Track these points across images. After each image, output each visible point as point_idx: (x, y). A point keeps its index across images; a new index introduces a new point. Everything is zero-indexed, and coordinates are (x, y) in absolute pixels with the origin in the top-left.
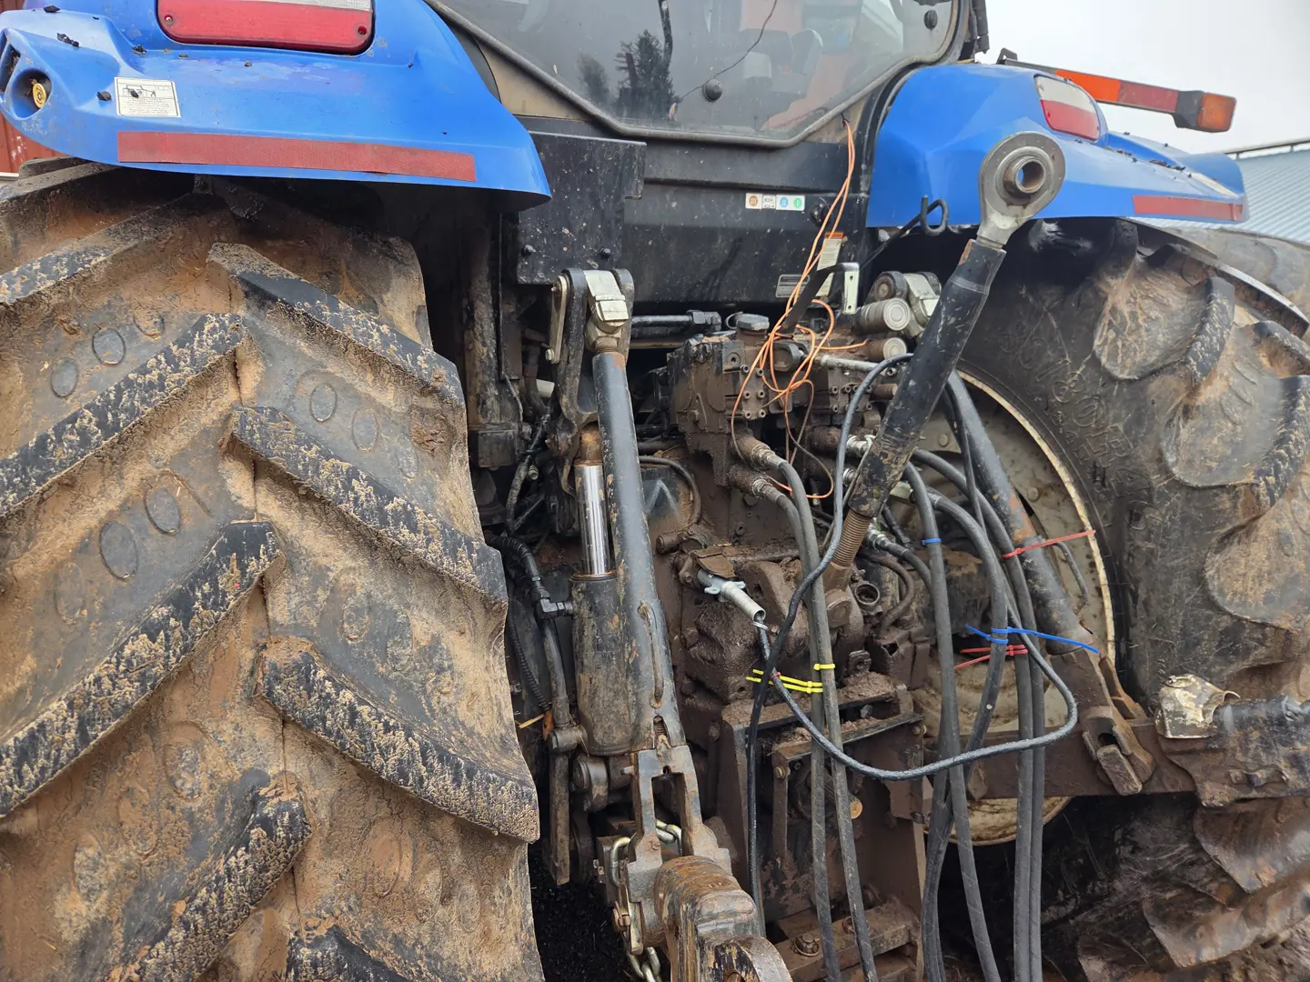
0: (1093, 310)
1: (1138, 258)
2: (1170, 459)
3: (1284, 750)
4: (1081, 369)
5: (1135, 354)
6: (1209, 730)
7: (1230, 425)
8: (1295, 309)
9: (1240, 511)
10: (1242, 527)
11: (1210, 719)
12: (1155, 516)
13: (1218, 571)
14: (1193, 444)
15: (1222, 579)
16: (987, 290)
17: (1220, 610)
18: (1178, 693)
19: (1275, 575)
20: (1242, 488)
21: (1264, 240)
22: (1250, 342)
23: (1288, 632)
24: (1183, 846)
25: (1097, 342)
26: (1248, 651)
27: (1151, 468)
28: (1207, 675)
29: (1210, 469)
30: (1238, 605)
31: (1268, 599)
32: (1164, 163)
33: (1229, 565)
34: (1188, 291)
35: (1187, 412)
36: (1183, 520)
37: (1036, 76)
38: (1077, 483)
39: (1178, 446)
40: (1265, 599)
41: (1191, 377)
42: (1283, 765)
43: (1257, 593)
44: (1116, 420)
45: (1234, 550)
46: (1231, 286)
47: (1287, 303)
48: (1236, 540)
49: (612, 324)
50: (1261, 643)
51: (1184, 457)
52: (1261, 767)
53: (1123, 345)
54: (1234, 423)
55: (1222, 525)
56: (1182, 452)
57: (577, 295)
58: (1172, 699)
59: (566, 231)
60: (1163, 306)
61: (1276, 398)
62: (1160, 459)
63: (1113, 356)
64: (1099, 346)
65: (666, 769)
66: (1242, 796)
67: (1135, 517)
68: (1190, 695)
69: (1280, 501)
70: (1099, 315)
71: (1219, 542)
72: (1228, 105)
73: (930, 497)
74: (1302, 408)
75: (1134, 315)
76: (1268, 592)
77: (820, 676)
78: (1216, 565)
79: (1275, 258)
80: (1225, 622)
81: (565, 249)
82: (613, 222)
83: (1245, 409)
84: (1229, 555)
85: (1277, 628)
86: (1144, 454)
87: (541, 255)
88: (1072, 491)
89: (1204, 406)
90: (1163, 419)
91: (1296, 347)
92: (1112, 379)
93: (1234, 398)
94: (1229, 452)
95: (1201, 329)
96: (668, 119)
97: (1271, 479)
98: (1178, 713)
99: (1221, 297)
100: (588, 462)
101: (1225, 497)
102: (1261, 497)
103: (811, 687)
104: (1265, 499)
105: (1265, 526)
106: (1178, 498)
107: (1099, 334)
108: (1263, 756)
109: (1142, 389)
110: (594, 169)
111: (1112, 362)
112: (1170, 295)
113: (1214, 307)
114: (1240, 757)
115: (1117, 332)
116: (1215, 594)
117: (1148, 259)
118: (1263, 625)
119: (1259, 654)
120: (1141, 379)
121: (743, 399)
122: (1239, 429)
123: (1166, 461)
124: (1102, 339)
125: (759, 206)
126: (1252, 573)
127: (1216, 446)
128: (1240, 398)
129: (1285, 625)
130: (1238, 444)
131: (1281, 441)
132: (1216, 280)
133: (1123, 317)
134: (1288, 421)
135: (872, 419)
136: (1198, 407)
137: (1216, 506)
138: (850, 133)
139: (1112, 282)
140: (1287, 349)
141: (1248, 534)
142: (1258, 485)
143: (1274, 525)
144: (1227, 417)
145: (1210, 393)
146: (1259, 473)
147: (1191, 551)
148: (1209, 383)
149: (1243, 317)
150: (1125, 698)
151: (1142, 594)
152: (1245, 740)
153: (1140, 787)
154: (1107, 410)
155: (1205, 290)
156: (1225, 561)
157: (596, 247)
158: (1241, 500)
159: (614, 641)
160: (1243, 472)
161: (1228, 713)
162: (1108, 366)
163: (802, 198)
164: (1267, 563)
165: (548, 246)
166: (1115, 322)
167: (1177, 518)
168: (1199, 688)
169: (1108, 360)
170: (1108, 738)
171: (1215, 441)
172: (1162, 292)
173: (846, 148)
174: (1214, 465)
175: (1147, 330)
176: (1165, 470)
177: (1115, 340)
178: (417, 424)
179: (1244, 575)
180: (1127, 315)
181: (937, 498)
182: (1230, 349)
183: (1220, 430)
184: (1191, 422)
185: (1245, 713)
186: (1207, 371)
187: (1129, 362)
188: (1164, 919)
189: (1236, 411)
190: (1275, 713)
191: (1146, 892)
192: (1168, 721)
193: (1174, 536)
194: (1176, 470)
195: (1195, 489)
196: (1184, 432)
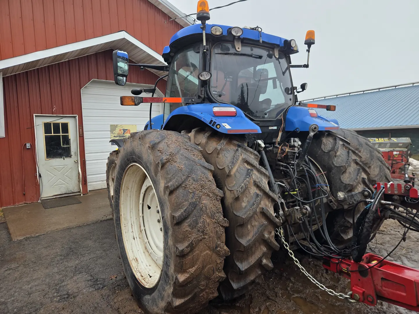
0: (321, 142)
1: (326, 135)
2: (334, 163)
3: (353, 199)
4: (320, 151)
5: (327, 149)
6: (344, 198)
8: (348, 141)
9: (344, 169)
10: (344, 171)
11: (344, 196)
12: (333, 171)
14: (337, 161)
15: (343, 179)
16: (311, 141)
17: (343, 183)
18: (339, 194)
19: (350, 178)
20: (344, 166)
21: (342, 130)
22: (342, 146)
23: (352, 185)
24: (343, 219)
25: (322, 147)
26: (348, 188)
27: (332, 164)
28: (342, 191)
30: (345, 182)
32: (327, 121)
33: (344, 177)
34: (333, 139)
35: (335, 156)
36: (337, 171)
37: (308, 109)
38: (321, 168)
39: (335, 161)
41: (335, 151)
42: (353, 201)
43: (348, 180)
44: (326, 158)
45: (344, 175)
46: (339, 139)
47: (347, 140)
48: (344, 173)
50: (349, 187)
52: (351, 202)
53: (326, 147)
54: (342, 158)
55: (342, 171)
57: (258, 144)
58: (339, 195)
60: (330, 142)
61: (347, 154)
62: (333, 163)
63: (324, 149)
65: (281, 202)
66: (349, 206)
67: (331, 171)
69: (349, 167)
70: (322, 143)
71: (342, 174)
72: (335, 107)
73: (305, 169)
74: (350, 155)
75: (326, 143)
77: (296, 191)
78: (342, 177)
79: (345, 133)
80: (344, 184)
85: (351, 184)
86: (330, 162)
88: (321, 169)
90: (332, 157)
91: (348, 147)
92: (325, 152)
94: (342, 161)
95: (336, 145)
97: (347, 164)
98: (340, 196)
99: (338, 141)
101: (342, 167)
103: (295, 193)
104: (347, 167)
105: (348, 171)
106: (336, 168)
108: (351, 200)
112: (331, 140)
113: (337, 142)
114: (348, 201)
116: (342, 181)
117: (327, 135)
118: (349, 184)
119: (349, 188)
120: (329, 152)
121: (278, 157)
124: (323, 147)
125: (271, 129)
128: (342, 154)
129: (352, 184)
131: (348, 160)
132: (337, 138)
134: (348, 157)
137: (341, 169)
138: (282, 117)
139: (323, 138)
140: (347, 147)
143: (349, 171)
144: (341, 157)
145: (338, 154)
146: (346, 164)
148: (338, 152)
149: (341, 143)
150: (332, 197)
151: (333, 183)
152: (348, 198)
153: (336, 208)
155: (335, 139)
160: (344, 164)
161: (346, 195)
163: (276, 127)
164: (348, 176)
166: (324, 144)
168: (342, 193)
170: (331, 202)
171: (340, 160)
172: (330, 140)
173: (282, 119)
174: (340, 163)
175: (328, 145)
176: (334, 165)
179: (346, 178)
181: (306, 169)
182: (340, 147)
185: (348, 195)
186: (337, 150)
188: (342, 233)
190: (351, 194)
191: (339, 229)
192: (339, 198)
193: (336, 174)
194: (335, 164)
195: (338, 167)
196: (335, 159)
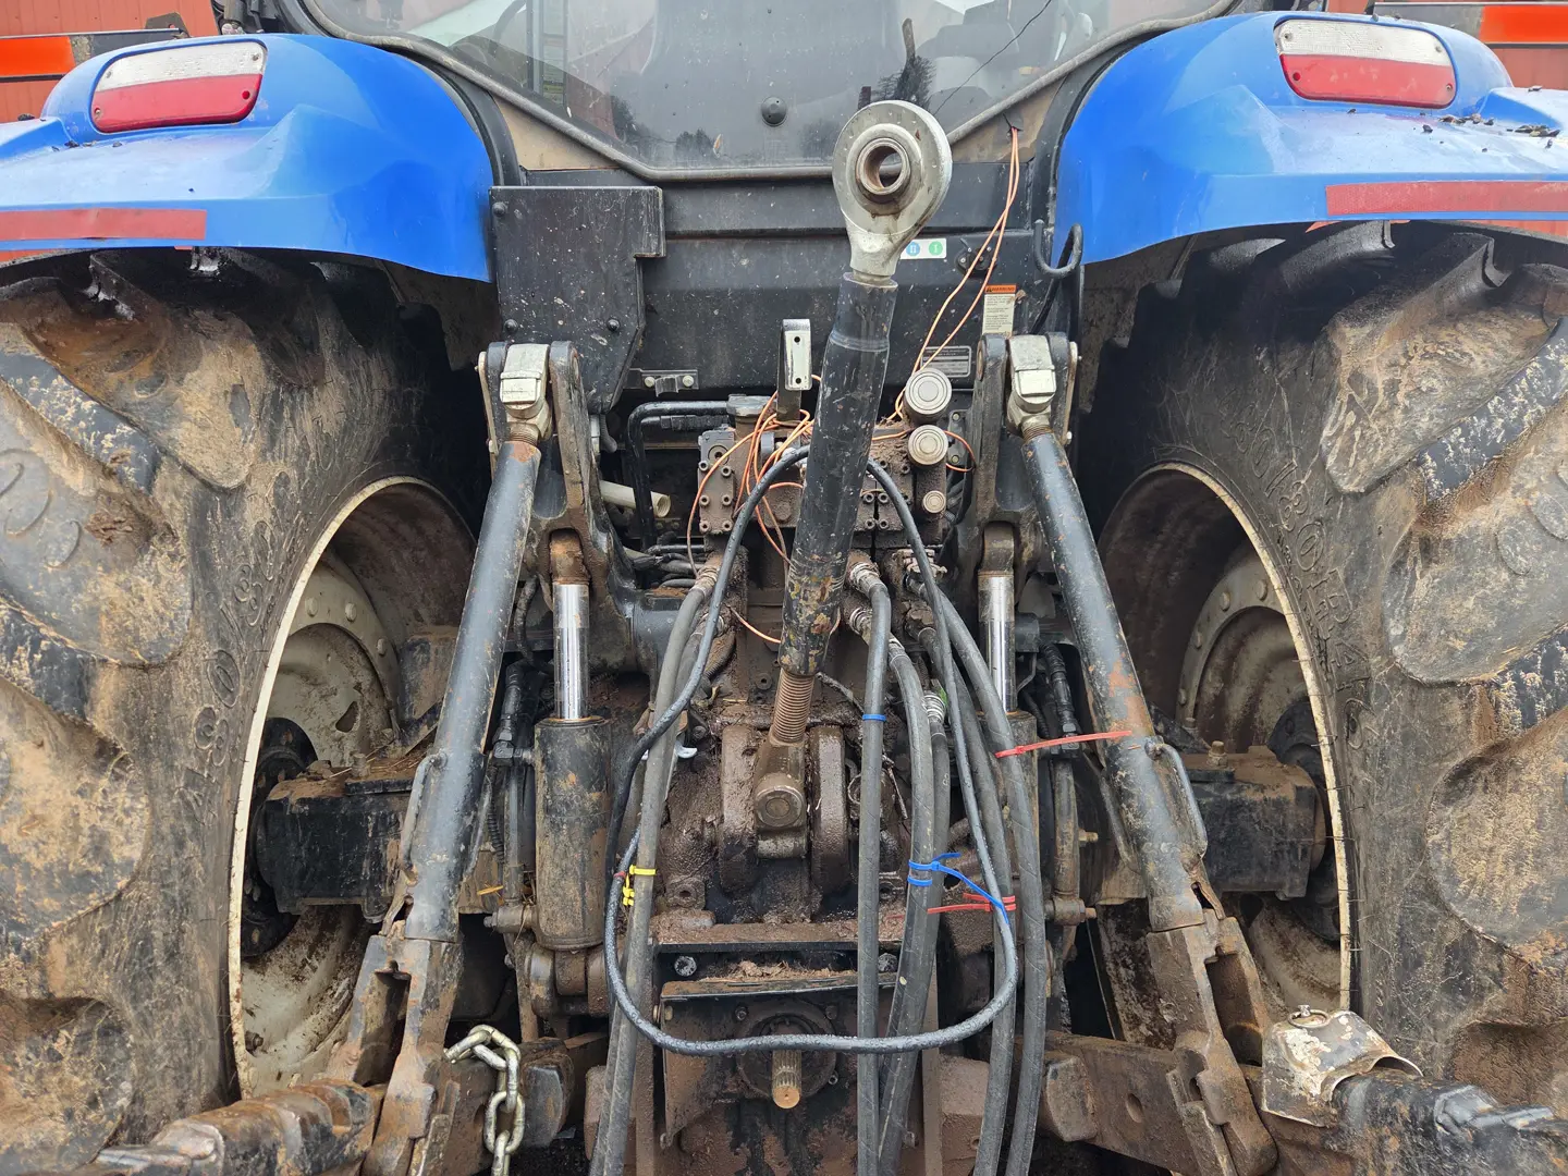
2: (1395, 630)
4: (1307, 477)
5: (1375, 451)
6: (1324, 1115)
7: (1505, 576)
9: (1475, 731)
10: (1481, 761)
11: (1329, 1091)
12: (1372, 727)
13: (1449, 836)
14: (1432, 607)
15: (1454, 852)
17: (1445, 910)
18: (1298, 1037)
19: (1550, 860)
20: (1477, 688)
23: (1532, 970)
25: (1326, 432)
27: (1370, 641)
29: (1452, 652)
30: (1475, 905)
31: (1529, 902)
33: (1466, 828)
35: (1427, 549)
39: (1409, 608)
40: (1523, 900)
41: (1423, 489)
44: (1337, 561)
45: (1477, 803)
48: (1480, 785)
49: (514, 407)
50: (1497, 981)
51: (1415, 630)
53: (1362, 436)
54: (1515, 574)
55: (1450, 754)
56: (1413, 618)
59: (560, 301)
62: (1381, 628)
63: (1344, 455)
64: (1330, 438)
65: (394, 965)
68: (1321, 1046)
70: (1332, 391)
71: (1449, 785)
75: (1393, 387)
76: (1533, 888)
78: (1447, 825)
80: (1453, 935)
81: (560, 323)
82: (621, 287)
83: (1547, 549)
84: (1468, 810)
85: (1518, 960)
86: (1365, 619)
87: (530, 330)
89: (1461, 540)
92: (1337, 494)
93: (1530, 528)
94: (1492, 624)
96: (713, 156)
98: (1285, 1071)
100: (561, 579)
101: (1456, 702)
102: (1503, 709)
104: (1512, 713)
106: (1400, 698)
107: (1331, 419)
109: (1370, 509)
110: (588, 224)
111: (1342, 466)
115: (1359, 415)
116: (1440, 877)
118: (1501, 949)
119: (1495, 1002)
120: (1368, 491)
122: (1522, 583)
123: (1387, 634)
124: (1335, 427)
126: (1503, 850)
127: (1470, 612)
128: (1543, 528)
129: (1530, 956)
130: (1513, 609)
133: (1373, 391)
135: (998, 545)
136: (1449, 542)
137: (1445, 717)
141: (1500, 776)
142: (1498, 686)
144: (1502, 561)
145: (1471, 518)
146: (1514, 664)
147: (1415, 795)
152: (1380, 1150)
154: (1328, 544)
156: (1460, 820)
157: (602, 319)
158: (1476, 710)
159: (568, 806)
160: (1497, 661)
161: (1359, 1091)
162: (1333, 472)
163: (943, 241)
164: (1534, 834)
165: (537, 320)
166: (1358, 400)
167: (1397, 734)
168: (1347, 1036)
169: (1337, 461)
171: (1470, 603)
173: (1007, 165)
174: (1460, 645)
175: (1406, 410)
176: (1385, 651)
177: (1352, 428)
178: (102, 508)
179: (1491, 850)
180: (1380, 386)
183: (1484, 584)
184: (1435, 568)
187: (1364, 463)
189: (1524, 553)
190: (1421, 1111)
192: (1265, 1080)
193: (1393, 764)
194: (1398, 650)
195: (1419, 685)
196: (1421, 587)
